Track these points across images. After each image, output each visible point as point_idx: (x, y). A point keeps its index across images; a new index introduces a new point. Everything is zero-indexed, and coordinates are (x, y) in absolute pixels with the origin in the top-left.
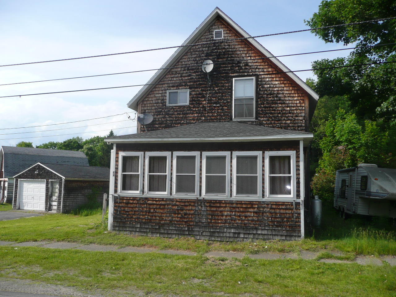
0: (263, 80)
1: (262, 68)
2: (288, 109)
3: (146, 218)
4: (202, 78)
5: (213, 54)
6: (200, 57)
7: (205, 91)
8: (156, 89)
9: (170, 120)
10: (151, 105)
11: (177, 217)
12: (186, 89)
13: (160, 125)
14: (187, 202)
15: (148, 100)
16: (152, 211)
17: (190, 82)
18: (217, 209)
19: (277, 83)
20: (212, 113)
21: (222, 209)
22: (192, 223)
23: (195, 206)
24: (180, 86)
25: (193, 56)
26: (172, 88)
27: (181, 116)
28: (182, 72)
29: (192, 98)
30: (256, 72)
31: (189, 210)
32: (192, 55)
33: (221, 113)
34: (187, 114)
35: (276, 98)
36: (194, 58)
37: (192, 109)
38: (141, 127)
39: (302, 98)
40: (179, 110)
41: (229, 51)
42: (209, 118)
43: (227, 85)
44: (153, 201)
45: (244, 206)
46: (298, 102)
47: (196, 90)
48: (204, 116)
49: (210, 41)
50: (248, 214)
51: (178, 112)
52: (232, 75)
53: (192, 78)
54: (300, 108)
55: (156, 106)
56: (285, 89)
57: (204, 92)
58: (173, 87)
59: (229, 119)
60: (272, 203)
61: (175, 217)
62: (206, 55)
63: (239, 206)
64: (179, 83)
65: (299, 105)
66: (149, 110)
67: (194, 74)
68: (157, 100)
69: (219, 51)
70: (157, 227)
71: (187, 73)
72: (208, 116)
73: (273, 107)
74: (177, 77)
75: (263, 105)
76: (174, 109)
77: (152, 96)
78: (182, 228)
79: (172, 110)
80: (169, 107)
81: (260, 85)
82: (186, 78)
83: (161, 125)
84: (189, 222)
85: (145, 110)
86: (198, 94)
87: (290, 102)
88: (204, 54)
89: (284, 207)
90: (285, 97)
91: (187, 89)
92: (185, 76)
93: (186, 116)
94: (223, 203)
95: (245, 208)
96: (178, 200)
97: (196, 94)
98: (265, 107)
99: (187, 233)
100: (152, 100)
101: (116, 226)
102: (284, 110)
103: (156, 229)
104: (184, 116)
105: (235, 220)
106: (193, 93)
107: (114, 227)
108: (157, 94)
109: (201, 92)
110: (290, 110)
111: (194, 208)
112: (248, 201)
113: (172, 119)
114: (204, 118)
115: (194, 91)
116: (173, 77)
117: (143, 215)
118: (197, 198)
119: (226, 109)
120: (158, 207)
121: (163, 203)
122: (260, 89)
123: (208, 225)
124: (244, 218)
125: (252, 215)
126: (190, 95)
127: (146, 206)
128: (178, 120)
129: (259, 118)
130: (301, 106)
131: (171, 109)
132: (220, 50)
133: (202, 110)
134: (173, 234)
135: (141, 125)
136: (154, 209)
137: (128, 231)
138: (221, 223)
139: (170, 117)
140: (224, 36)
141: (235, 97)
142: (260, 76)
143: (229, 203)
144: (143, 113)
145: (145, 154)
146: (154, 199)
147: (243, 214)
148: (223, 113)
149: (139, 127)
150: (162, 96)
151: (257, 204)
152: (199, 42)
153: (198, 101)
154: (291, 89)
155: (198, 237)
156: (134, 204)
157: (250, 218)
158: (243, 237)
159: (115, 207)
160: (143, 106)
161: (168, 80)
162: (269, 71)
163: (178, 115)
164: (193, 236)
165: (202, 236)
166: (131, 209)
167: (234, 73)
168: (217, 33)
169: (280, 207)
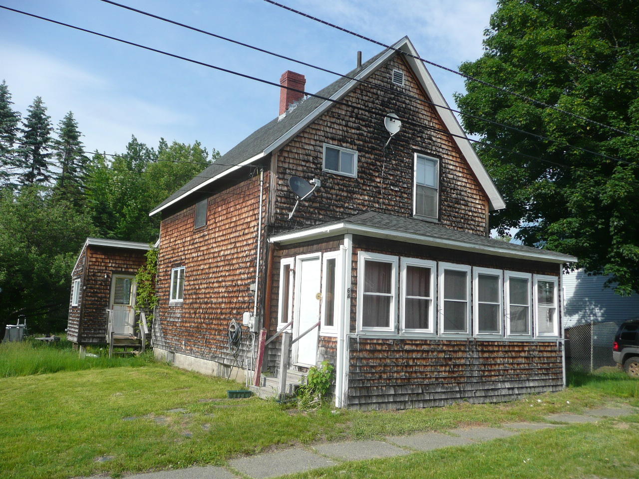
0: (447, 166)
1: (447, 150)
2: (471, 214)
3: (402, 376)
4: (375, 139)
5: (390, 105)
6: (373, 103)
7: (380, 162)
8: (306, 135)
9: (327, 198)
10: (295, 162)
11: (445, 371)
12: (352, 149)
13: (311, 203)
14: (457, 345)
15: (291, 152)
16: (411, 363)
17: (358, 140)
18: (490, 354)
19: (460, 175)
20: (388, 200)
21: (495, 355)
22: (462, 380)
23: (465, 351)
24: (344, 142)
25: (364, 98)
26: (331, 142)
27: (345, 194)
28: (347, 118)
29: (362, 167)
30: (440, 152)
31: (459, 358)
32: (362, 95)
33: (399, 202)
34: (354, 193)
35: (459, 196)
36: (366, 101)
37: (361, 186)
38: (277, 201)
39: (483, 202)
40: (341, 182)
41: (410, 110)
42: (384, 207)
43: (407, 160)
44: (412, 345)
45: (516, 349)
46: (479, 207)
47: (367, 155)
48: (378, 203)
49: (387, 82)
50: (520, 360)
51: (340, 186)
52: (414, 147)
53: (362, 135)
54: (481, 215)
55: (305, 166)
56: (468, 185)
57: (378, 163)
58: (333, 139)
59: (409, 213)
60: (540, 344)
61: (442, 372)
62: (382, 103)
63: (511, 349)
64: (342, 136)
65: (480, 211)
66: (293, 170)
67: (365, 129)
68: (307, 155)
69: (398, 103)
70: (420, 391)
71: (354, 122)
72: (384, 203)
73: (456, 208)
74: (340, 124)
75: (447, 201)
76: (333, 178)
77: (297, 145)
78: (451, 388)
79: (331, 180)
80: (326, 173)
81: (444, 173)
82: (353, 131)
83: (313, 202)
84: (459, 378)
85: (285, 169)
86: (370, 164)
87: (473, 205)
88: (379, 100)
89: (549, 349)
90: (468, 197)
91: (355, 151)
92: (352, 128)
93: (352, 196)
94: (496, 346)
95: (517, 351)
96: (446, 343)
97: (367, 163)
98: (449, 206)
99: (458, 396)
100: (298, 154)
101: (354, 397)
102: (466, 215)
103: (418, 394)
104: (349, 195)
105: (507, 370)
106: (363, 159)
107: (350, 398)
108: (306, 144)
109: (374, 161)
110: (472, 216)
111: (465, 355)
113: (331, 196)
114: (377, 206)
115: (364, 156)
116: (334, 123)
117: (398, 372)
118: (468, 339)
119: (405, 198)
120: (419, 355)
121: (425, 347)
122: (443, 178)
123: (482, 380)
124: (516, 366)
125: (524, 362)
126: (358, 162)
127: (402, 354)
128: (340, 200)
129: (442, 220)
130: (482, 213)
131: (330, 178)
132: (400, 104)
133: (376, 192)
134: (441, 400)
135: (277, 196)
136: (414, 359)
137: (374, 403)
138: (495, 376)
139: (326, 192)
140: (404, 83)
141: (417, 183)
142: (444, 160)
143: (501, 346)
144: (281, 173)
145: (399, 259)
146: (413, 342)
147: (515, 361)
148: (402, 202)
149: (273, 200)
150: (315, 151)
151: (527, 346)
152: (372, 78)
153: (370, 175)
154: (473, 187)
155: (471, 400)
156: (384, 351)
157: (522, 366)
158: (517, 393)
159: (351, 359)
160: (282, 159)
161: (325, 125)
162: (453, 156)
163: (340, 191)
164: (466, 400)
165: (475, 398)
166: (378, 361)
167: (415, 145)
168: (396, 75)
169: (547, 349)
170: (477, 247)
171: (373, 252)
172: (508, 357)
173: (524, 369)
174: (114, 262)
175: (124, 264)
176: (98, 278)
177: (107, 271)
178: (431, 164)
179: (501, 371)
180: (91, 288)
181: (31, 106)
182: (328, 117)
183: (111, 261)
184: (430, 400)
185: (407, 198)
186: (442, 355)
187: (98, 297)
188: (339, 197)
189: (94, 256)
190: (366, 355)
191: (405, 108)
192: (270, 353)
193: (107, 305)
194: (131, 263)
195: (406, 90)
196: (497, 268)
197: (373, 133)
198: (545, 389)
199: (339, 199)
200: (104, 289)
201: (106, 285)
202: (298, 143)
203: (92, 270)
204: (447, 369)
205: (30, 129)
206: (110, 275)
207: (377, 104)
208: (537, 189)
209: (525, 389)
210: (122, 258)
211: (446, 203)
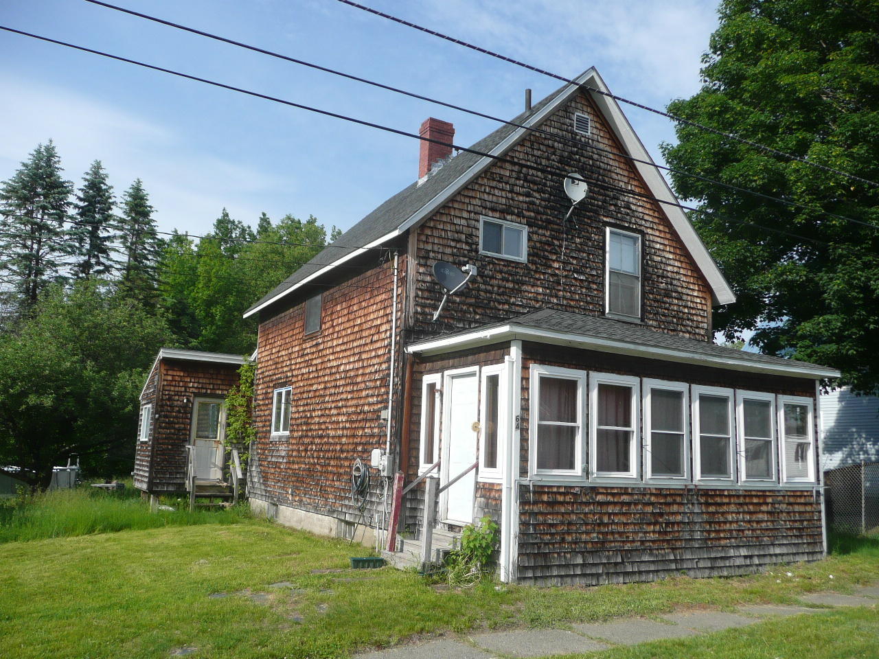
0: (652, 244)
1: (651, 222)
2: (686, 310)
3: (593, 538)
4: (552, 208)
5: (572, 162)
6: (548, 159)
7: (558, 240)
8: (456, 205)
9: (486, 291)
10: (441, 242)
11: (654, 532)
12: (520, 223)
13: (464, 298)
14: (671, 495)
15: (434, 228)
16: (606, 520)
17: (528, 210)
18: (718, 508)
19: (671, 256)
20: (570, 292)
21: (725, 508)
22: (678, 544)
23: (682, 504)
24: (508, 214)
25: (535, 152)
26: (490, 213)
27: (511, 285)
28: (512, 181)
29: (533, 248)
30: (642, 226)
31: (673, 514)
32: (533, 149)
33: (586, 295)
34: (523, 283)
35: (669, 286)
36: (538, 157)
37: (533, 273)
38: (417, 296)
39: (704, 295)
40: (505, 269)
41: (599, 168)
42: (565, 302)
43: (596, 237)
44: (607, 494)
45: (755, 501)
46: (698, 301)
47: (540, 231)
48: (557, 296)
49: (567, 131)
51: (503, 274)
52: (605, 219)
53: (533, 203)
55: (455, 247)
56: (682, 271)
57: (556, 242)
58: (493, 210)
59: (599, 311)
60: (789, 494)
61: (649, 532)
62: (560, 159)
63: (747, 500)
64: (506, 205)
65: (699, 306)
66: (438, 253)
67: (537, 195)
68: (457, 233)
69: (582, 159)
70: (619, 560)
71: (523, 187)
72: (564, 298)
73: (665, 303)
74: (502, 190)
75: (653, 294)
76: (494, 264)
77: (444, 219)
78: (663, 556)
79: (491, 266)
80: (485, 256)
81: (648, 254)
82: (521, 198)
83: (466, 297)
84: (674, 542)
85: (428, 252)
86: (545, 244)
87: (689, 298)
88: (555, 155)
89: (802, 500)
90: (682, 287)
91: (523, 226)
92: (518, 194)
93: (520, 287)
94: (726, 496)
95: (756, 504)
96: (654, 491)
97: (540, 242)
98: (656, 301)
99: (673, 566)
100: (446, 231)
101: (526, 568)
102: (680, 312)
103: (616, 564)
104: (517, 287)
105: (743, 531)
106: (535, 237)
107: (521, 569)
108: (457, 217)
109: (550, 239)
110: (689, 313)
111: (682, 509)
112: (761, 491)
113: (490, 288)
114: (555, 301)
115: (536, 233)
116: (494, 188)
117: (587, 533)
118: (686, 486)
119: (594, 290)
120: (617, 509)
121: (625, 498)
122: (647, 262)
123: (706, 545)
124: (755, 525)
125: (766, 519)
126: (529, 240)
127: (592, 508)
128: (503, 294)
129: (646, 320)
130: (702, 310)
131: (489, 263)
132: (585, 160)
133: (553, 282)
134: (648, 572)
135: (417, 288)
136: (610, 514)
137: (555, 576)
138: (725, 538)
139: (485, 283)
140: (591, 131)
141: (610, 268)
142: (647, 236)
143: (733, 496)
144: (423, 258)
145: (588, 375)
146: (608, 491)
147: (754, 517)
148: (589, 296)
149: (412, 295)
150: (468, 226)
151: (770, 496)
152: (546, 125)
153: (544, 258)
154: (689, 273)
155: (692, 573)
156: (568, 503)
157: (764, 525)
158: (757, 562)
159: (521, 514)
160: (424, 238)
161: (483, 190)
162: (660, 231)
163: (503, 281)
164: (684, 573)
165: (697, 571)
166: (560, 517)
167: (607, 217)
168: (579, 120)
169: (799, 500)
170: (697, 357)
171: (551, 365)
172: (744, 512)
173: (767, 530)
174: (196, 381)
175: (210, 384)
176: (175, 403)
177: (187, 394)
178: (630, 242)
179: (734, 532)
180: (166, 416)
181: (87, 174)
182: (486, 180)
183: (193, 380)
184: (633, 573)
185: (596, 290)
186: (649, 509)
187: (175, 429)
188: (501, 290)
189: (170, 372)
190: (541, 508)
191: (593, 165)
192: (408, 505)
193: (186, 439)
194: (219, 382)
195: (593, 140)
196: (725, 387)
197: (548, 200)
198: (797, 558)
199: (503, 292)
200: (182, 418)
201: (186, 413)
202: (445, 216)
203: (167, 393)
204: (657, 528)
205: (86, 203)
206: (191, 399)
207: (554, 160)
208: (781, 275)
209: (768, 557)
210: (207, 376)
211: (651, 296)
